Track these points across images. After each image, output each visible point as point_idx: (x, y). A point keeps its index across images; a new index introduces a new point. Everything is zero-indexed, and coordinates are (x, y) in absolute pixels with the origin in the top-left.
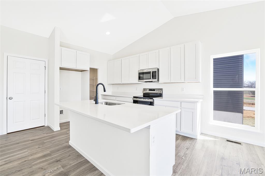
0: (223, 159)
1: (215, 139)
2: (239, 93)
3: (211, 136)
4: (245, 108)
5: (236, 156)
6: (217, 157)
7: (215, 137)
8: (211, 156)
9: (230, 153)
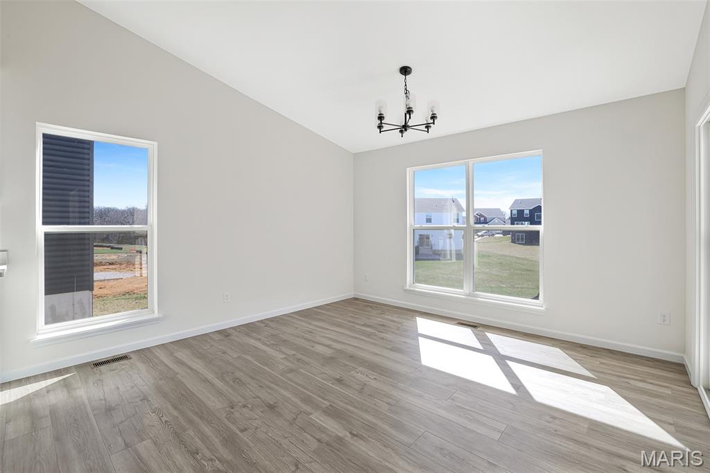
0: (109, 410)
1: (61, 378)
2: (84, 239)
3: (45, 376)
4: (98, 275)
5: (132, 388)
6: (94, 415)
7: (58, 373)
8: (76, 425)
9: (118, 388)
